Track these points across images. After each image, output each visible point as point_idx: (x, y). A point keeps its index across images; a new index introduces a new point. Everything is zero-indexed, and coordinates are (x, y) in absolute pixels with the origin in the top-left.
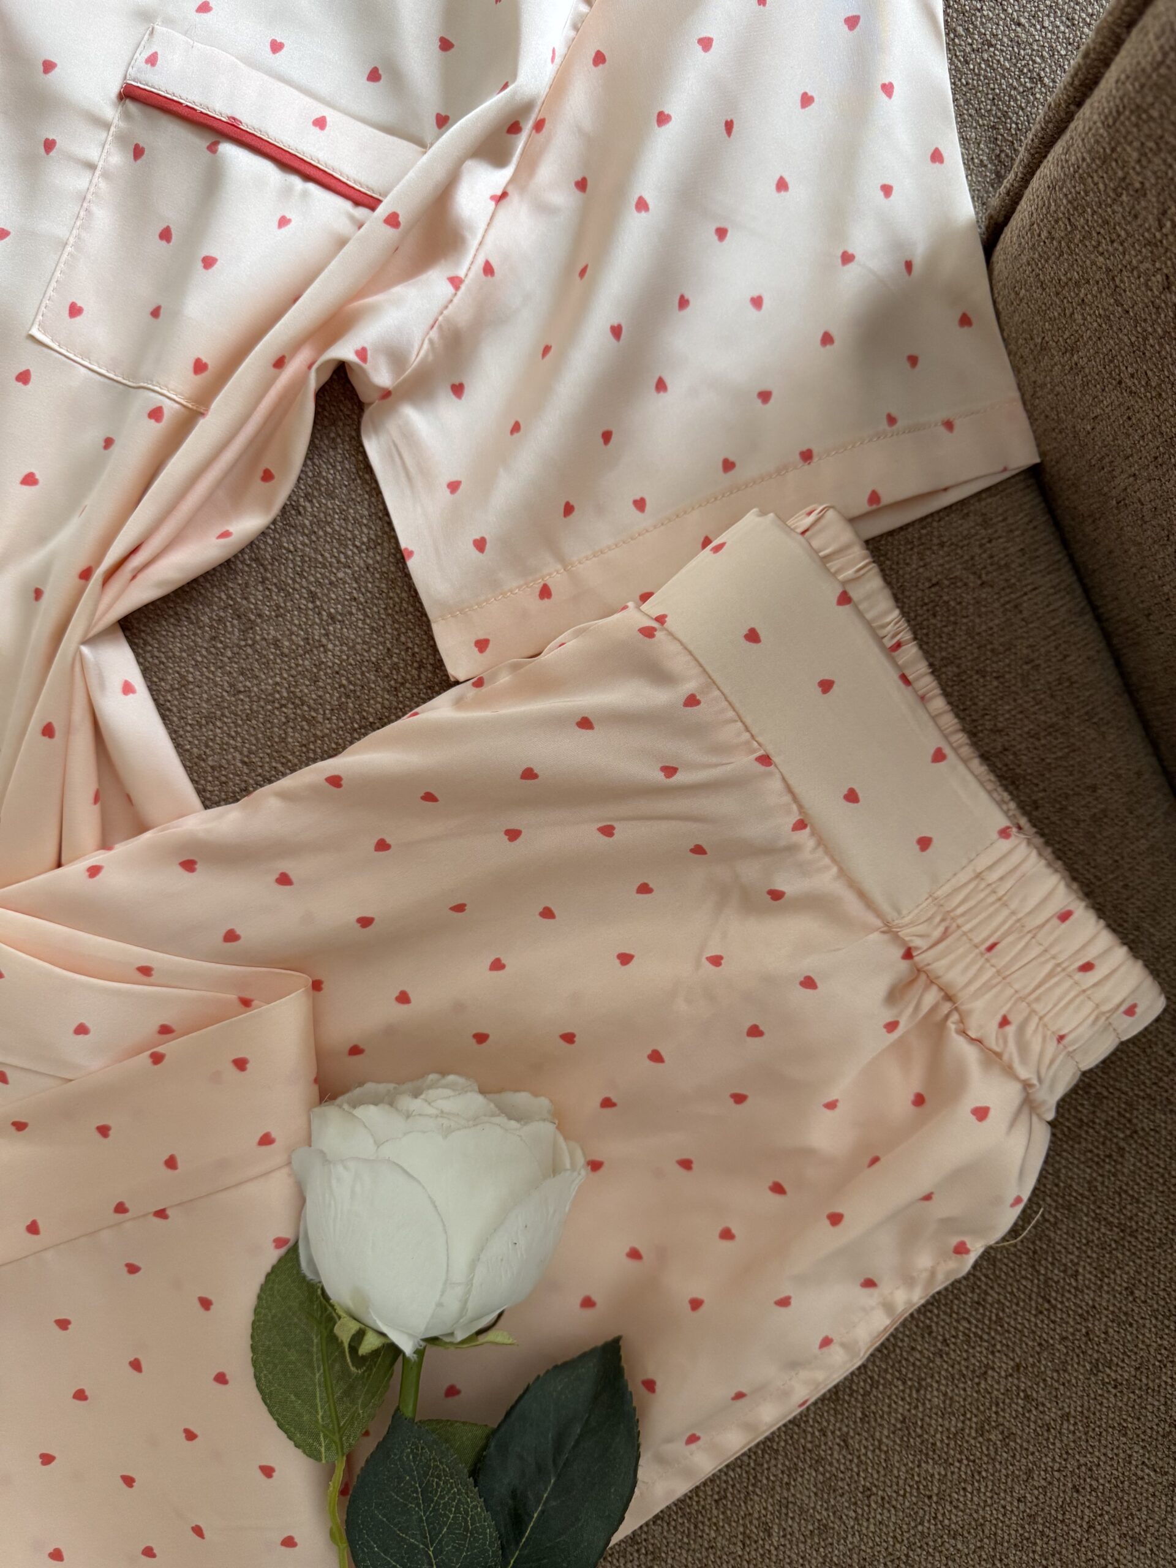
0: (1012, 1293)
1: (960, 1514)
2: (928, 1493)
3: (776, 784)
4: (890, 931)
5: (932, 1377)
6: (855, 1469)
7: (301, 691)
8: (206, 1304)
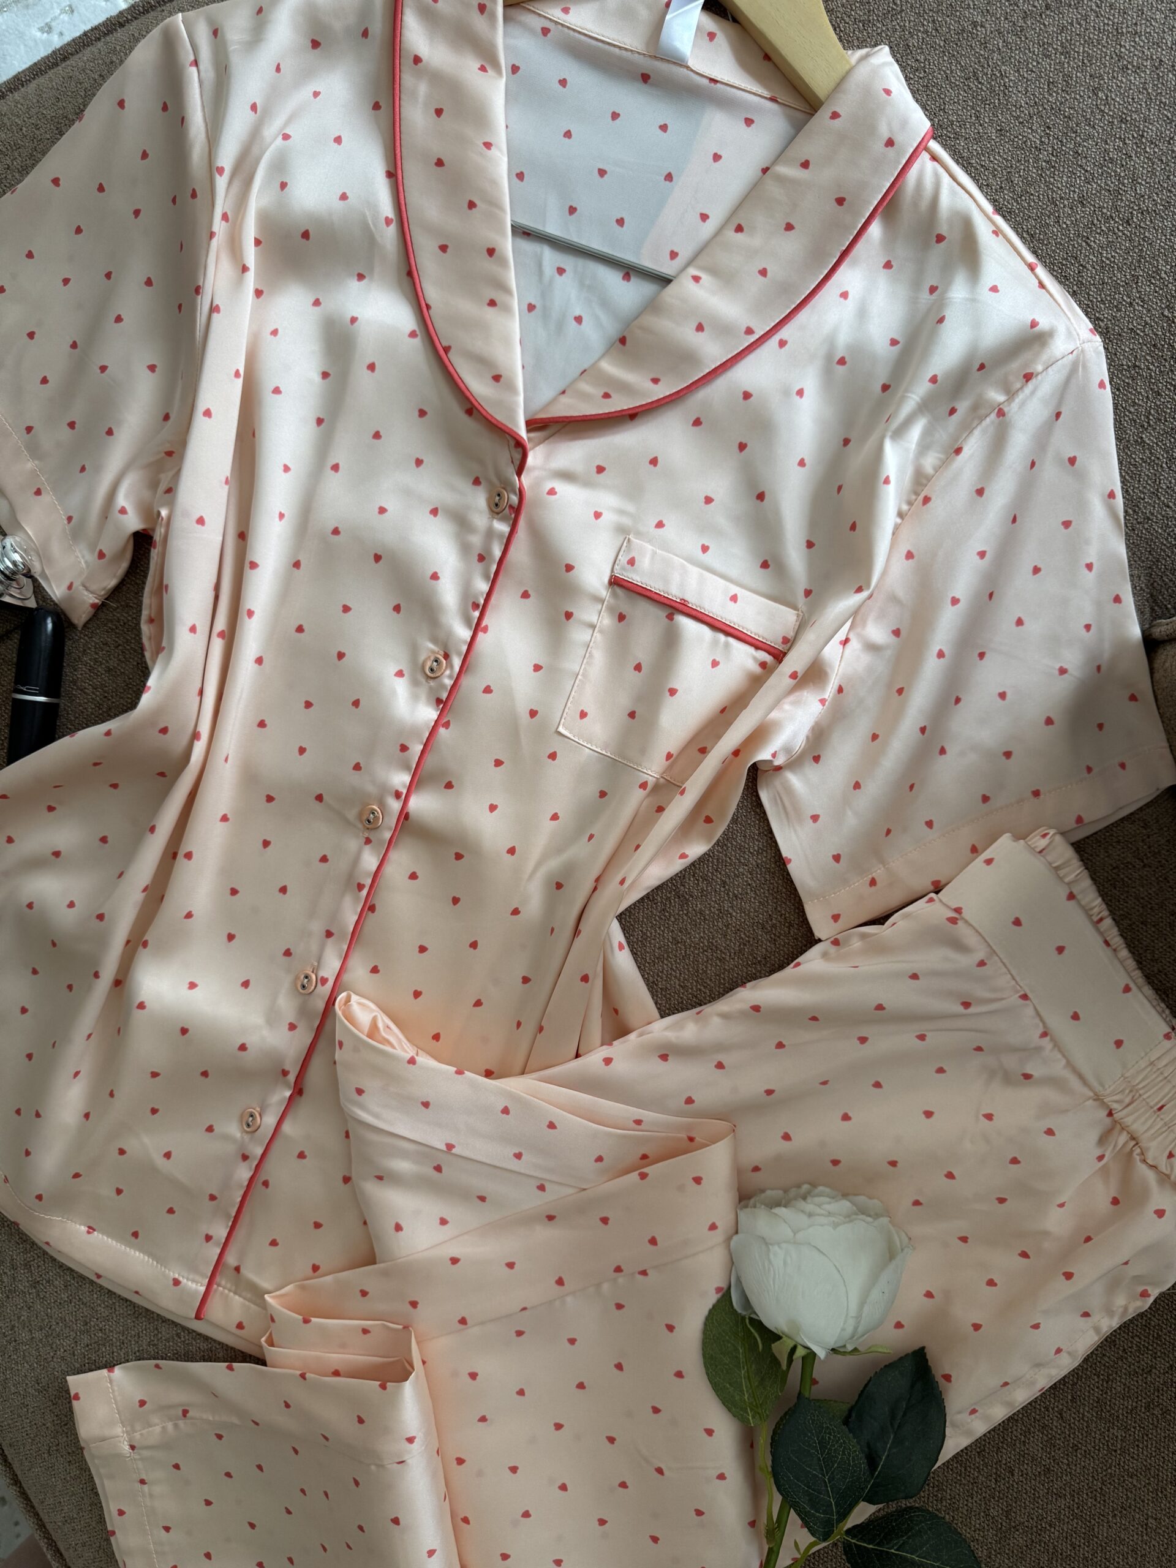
0: (1167, 1319)
1: (1135, 1461)
2: (1114, 1448)
3: (1029, 1011)
4: (1098, 1098)
5: (1116, 1373)
6: (1067, 1433)
7: (716, 941)
8: (670, 1328)
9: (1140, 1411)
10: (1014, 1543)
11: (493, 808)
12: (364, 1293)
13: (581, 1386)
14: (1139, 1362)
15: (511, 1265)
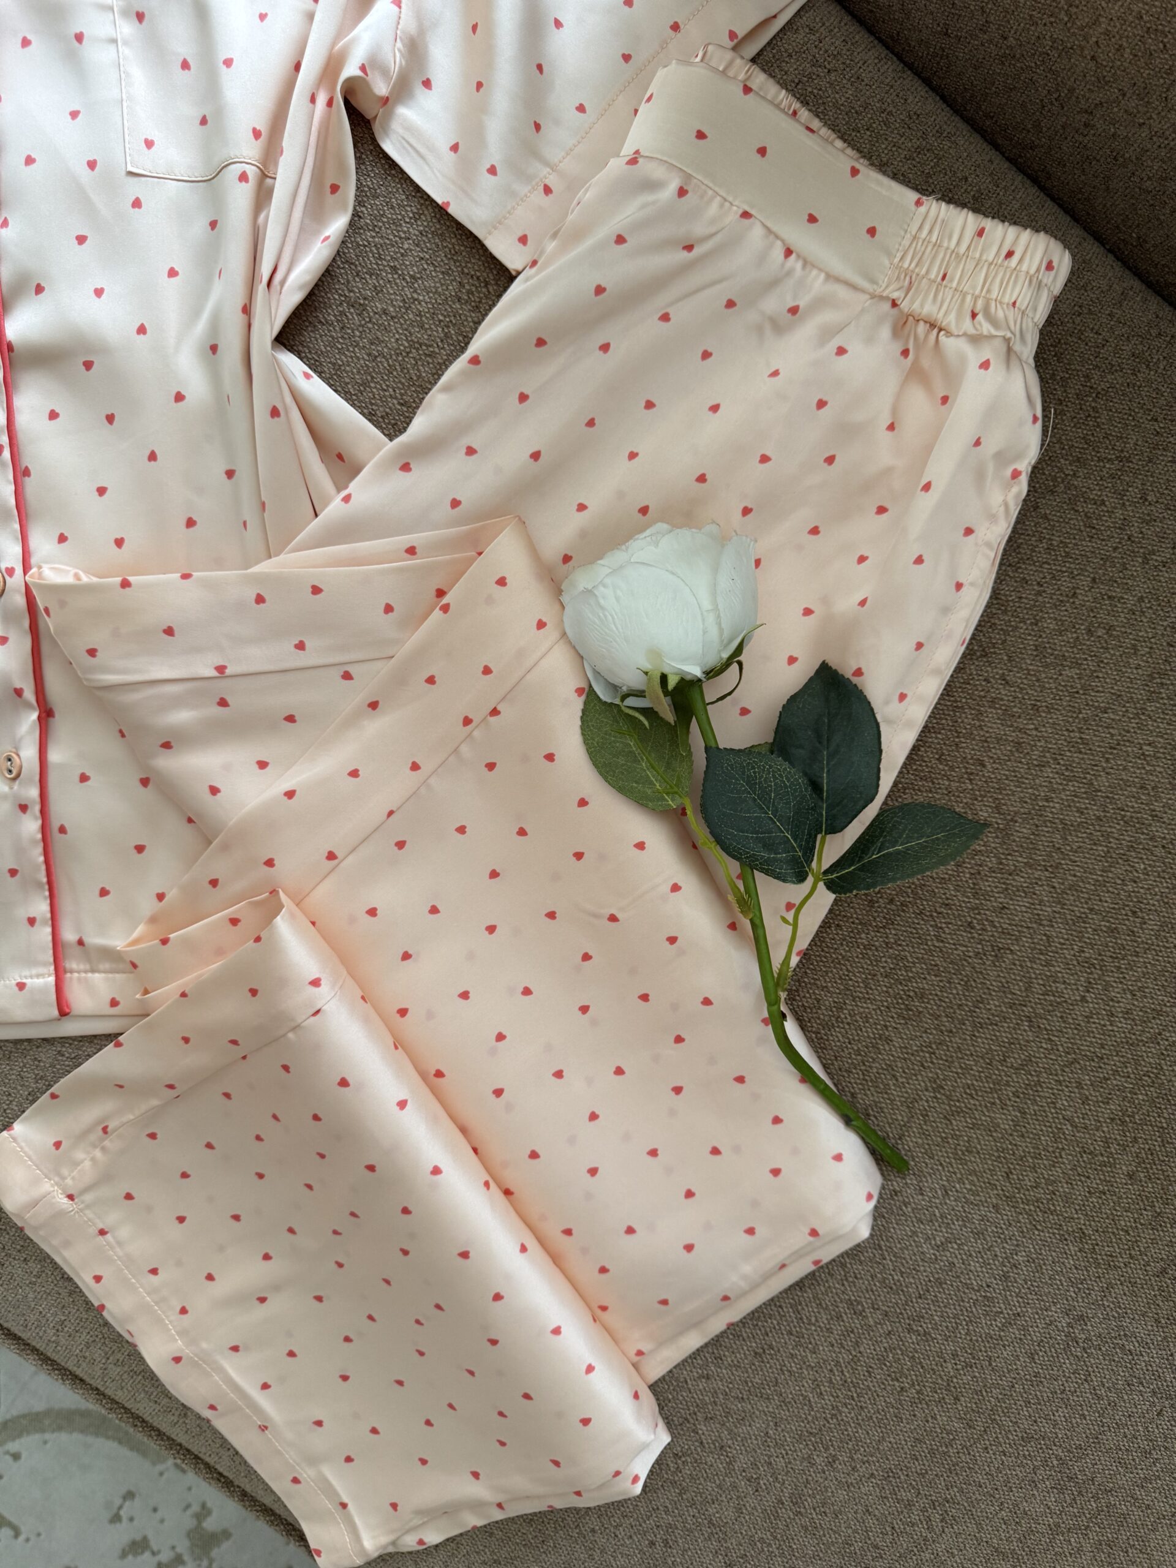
3: (759, 229)
4: (875, 297)
8: (550, 757)
9: (1084, 639)
10: (1019, 837)
11: (99, 292)
12: (214, 883)
13: (494, 874)
14: (1059, 589)
15: (354, 774)
